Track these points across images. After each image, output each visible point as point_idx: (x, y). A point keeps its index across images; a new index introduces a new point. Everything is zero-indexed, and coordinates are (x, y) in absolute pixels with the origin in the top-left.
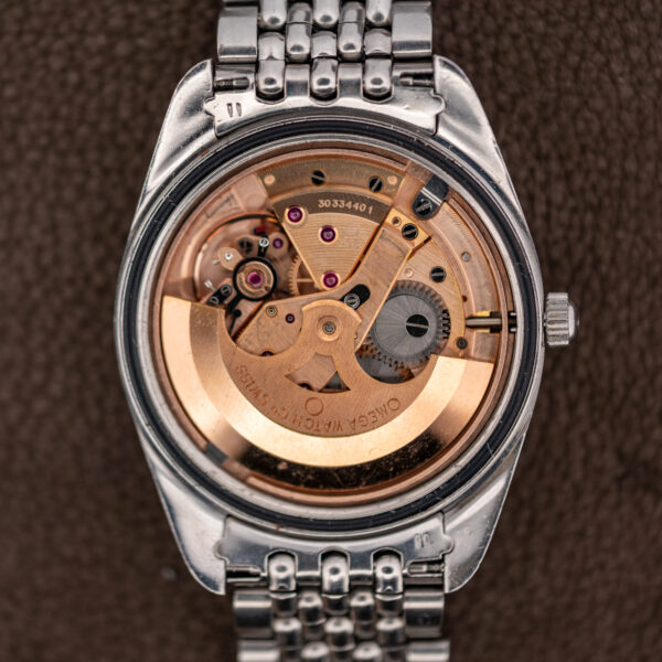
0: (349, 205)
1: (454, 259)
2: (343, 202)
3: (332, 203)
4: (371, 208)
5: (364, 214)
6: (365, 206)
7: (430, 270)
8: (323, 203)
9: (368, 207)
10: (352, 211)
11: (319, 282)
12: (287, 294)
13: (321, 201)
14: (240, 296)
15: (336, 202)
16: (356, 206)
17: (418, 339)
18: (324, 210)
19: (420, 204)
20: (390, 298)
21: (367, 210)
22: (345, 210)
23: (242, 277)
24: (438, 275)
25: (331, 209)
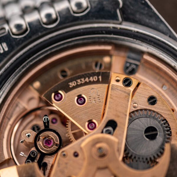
0: (87, 80)
1: (158, 90)
2: (83, 80)
3: (77, 82)
4: (100, 77)
5: (98, 82)
6: (96, 77)
7: (146, 100)
8: (72, 84)
9: (98, 77)
10: (90, 83)
11: (85, 130)
12: (69, 142)
13: (70, 84)
14: (43, 155)
15: (79, 81)
16: (91, 79)
17: (154, 141)
18: (74, 88)
19: (127, 68)
20: (130, 123)
21: (98, 79)
22: (86, 84)
23: (40, 143)
24: (152, 100)
25: (78, 86)
